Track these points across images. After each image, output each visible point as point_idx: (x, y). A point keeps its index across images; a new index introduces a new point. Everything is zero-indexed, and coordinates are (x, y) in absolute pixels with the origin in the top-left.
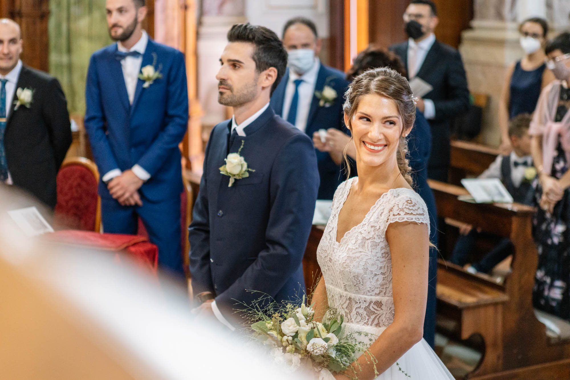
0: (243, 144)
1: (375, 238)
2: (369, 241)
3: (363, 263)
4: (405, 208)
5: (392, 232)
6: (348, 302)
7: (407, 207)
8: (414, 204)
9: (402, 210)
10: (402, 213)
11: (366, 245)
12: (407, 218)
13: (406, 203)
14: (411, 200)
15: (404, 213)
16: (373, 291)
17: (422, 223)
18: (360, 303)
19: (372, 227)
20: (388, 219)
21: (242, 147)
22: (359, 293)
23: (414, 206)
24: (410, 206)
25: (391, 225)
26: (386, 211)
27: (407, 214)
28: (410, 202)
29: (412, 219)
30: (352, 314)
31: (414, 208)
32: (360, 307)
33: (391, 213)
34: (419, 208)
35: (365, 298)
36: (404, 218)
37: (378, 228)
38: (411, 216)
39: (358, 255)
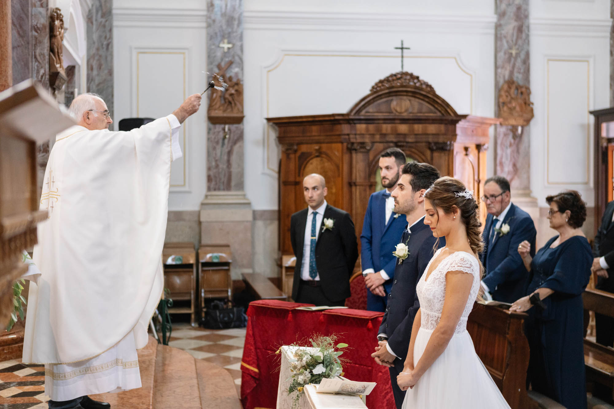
0: (409, 238)
1: (440, 279)
2: (437, 280)
3: (432, 293)
4: (459, 263)
5: (449, 275)
6: (427, 316)
7: (460, 262)
8: (465, 260)
9: (457, 264)
10: (456, 266)
11: (436, 282)
12: (458, 269)
13: (460, 260)
14: (463, 259)
15: (457, 266)
16: (439, 310)
17: (466, 273)
18: (433, 317)
19: (440, 272)
20: (448, 269)
21: (408, 240)
22: (432, 311)
23: (465, 262)
24: (462, 262)
25: (448, 272)
26: (449, 264)
27: (458, 266)
28: (462, 259)
29: (461, 269)
30: (429, 324)
31: (464, 263)
32: (432, 320)
33: (451, 266)
34: (467, 264)
35: (435, 315)
36: (456, 269)
37: (443, 273)
38: (461, 268)
39: (430, 288)
